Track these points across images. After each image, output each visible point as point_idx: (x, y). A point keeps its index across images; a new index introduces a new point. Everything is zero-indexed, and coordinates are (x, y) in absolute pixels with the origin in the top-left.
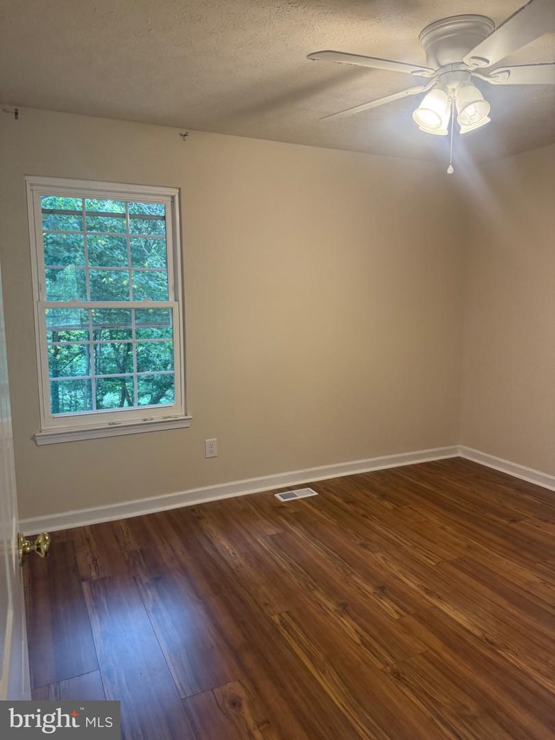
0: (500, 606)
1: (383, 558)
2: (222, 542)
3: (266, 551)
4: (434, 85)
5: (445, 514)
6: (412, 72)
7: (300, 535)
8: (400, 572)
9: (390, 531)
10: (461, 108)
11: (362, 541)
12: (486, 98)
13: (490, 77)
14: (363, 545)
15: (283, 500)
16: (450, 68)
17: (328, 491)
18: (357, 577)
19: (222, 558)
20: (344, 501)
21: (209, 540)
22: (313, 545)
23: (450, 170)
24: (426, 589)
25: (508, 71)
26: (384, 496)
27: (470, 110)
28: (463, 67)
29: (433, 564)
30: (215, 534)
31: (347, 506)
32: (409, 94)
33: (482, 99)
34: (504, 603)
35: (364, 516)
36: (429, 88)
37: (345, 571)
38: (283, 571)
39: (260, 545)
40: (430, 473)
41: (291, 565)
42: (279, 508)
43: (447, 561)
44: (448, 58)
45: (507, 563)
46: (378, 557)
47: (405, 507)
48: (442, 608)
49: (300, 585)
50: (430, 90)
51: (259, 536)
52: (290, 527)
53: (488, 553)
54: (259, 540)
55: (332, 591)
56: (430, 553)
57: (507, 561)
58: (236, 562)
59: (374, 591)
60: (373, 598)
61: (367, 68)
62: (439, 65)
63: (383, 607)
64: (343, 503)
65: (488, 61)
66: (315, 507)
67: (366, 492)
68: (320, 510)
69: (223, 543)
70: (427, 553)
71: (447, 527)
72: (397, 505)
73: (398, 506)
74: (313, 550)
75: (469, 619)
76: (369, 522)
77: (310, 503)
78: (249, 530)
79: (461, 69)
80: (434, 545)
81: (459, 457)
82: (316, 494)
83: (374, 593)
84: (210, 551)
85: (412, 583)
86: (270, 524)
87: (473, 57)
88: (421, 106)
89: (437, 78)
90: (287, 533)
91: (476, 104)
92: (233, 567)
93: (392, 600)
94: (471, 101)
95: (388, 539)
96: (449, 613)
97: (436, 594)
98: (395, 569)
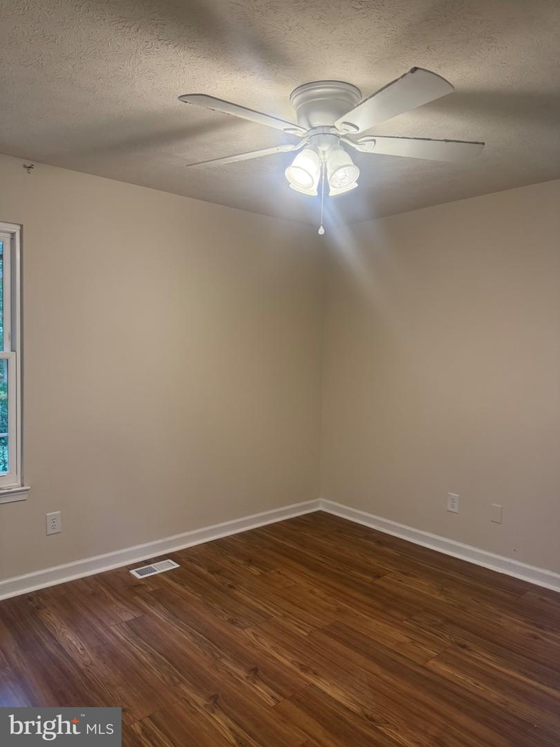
0: (374, 674)
1: (253, 633)
2: (68, 636)
3: (122, 642)
4: (306, 145)
5: (313, 575)
6: (285, 130)
7: (161, 617)
8: (273, 648)
9: (258, 600)
10: (333, 171)
11: (231, 617)
12: (356, 163)
13: (357, 143)
14: (232, 622)
15: (140, 577)
16: (320, 131)
17: (191, 561)
18: (227, 660)
19: (67, 655)
20: (209, 571)
21: (51, 635)
22: (176, 628)
23: (321, 231)
24: (301, 665)
25: (374, 141)
26: (250, 561)
27: (340, 174)
28: (333, 131)
29: (306, 634)
30: (59, 628)
31: (212, 576)
32: (280, 151)
33: (352, 163)
34: (378, 670)
35: (231, 586)
36: (301, 146)
37: (213, 655)
38: (143, 664)
39: (114, 634)
40: (294, 530)
41: (152, 655)
42: (135, 586)
43: (319, 629)
44: (319, 119)
45: (377, 624)
46: (248, 633)
47: (273, 571)
48: (318, 684)
49: (163, 678)
50: (301, 150)
51: (113, 623)
52: (149, 609)
53: (357, 615)
54: (112, 628)
55: (200, 682)
56: (302, 622)
57: (377, 622)
58: (86, 659)
59: (247, 675)
60: (246, 684)
61: (240, 119)
62: (310, 126)
63: (258, 693)
64: (208, 573)
65: (358, 128)
66: (176, 582)
67: (232, 558)
68: (183, 585)
69: (70, 638)
70: (298, 622)
71: (316, 590)
72: (263, 570)
73: (266, 571)
74: (177, 634)
75: (347, 695)
76: (236, 592)
77: (172, 579)
78: (100, 617)
79: (331, 132)
80: (305, 612)
81: (320, 511)
82: (177, 566)
83: (247, 677)
84: (52, 649)
85: (286, 660)
86: (125, 608)
87: (345, 123)
88: (293, 164)
89: (307, 139)
90: (146, 616)
91: (345, 168)
92: (81, 666)
93: (266, 684)
94: (341, 165)
95: (258, 611)
96: (326, 690)
97: (311, 670)
98: (266, 645)
